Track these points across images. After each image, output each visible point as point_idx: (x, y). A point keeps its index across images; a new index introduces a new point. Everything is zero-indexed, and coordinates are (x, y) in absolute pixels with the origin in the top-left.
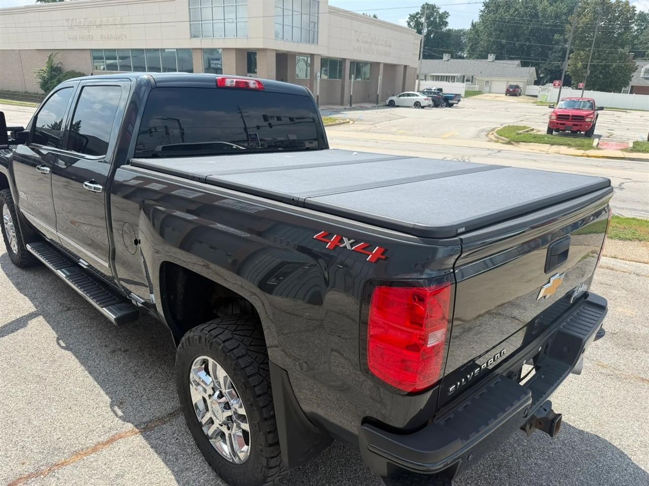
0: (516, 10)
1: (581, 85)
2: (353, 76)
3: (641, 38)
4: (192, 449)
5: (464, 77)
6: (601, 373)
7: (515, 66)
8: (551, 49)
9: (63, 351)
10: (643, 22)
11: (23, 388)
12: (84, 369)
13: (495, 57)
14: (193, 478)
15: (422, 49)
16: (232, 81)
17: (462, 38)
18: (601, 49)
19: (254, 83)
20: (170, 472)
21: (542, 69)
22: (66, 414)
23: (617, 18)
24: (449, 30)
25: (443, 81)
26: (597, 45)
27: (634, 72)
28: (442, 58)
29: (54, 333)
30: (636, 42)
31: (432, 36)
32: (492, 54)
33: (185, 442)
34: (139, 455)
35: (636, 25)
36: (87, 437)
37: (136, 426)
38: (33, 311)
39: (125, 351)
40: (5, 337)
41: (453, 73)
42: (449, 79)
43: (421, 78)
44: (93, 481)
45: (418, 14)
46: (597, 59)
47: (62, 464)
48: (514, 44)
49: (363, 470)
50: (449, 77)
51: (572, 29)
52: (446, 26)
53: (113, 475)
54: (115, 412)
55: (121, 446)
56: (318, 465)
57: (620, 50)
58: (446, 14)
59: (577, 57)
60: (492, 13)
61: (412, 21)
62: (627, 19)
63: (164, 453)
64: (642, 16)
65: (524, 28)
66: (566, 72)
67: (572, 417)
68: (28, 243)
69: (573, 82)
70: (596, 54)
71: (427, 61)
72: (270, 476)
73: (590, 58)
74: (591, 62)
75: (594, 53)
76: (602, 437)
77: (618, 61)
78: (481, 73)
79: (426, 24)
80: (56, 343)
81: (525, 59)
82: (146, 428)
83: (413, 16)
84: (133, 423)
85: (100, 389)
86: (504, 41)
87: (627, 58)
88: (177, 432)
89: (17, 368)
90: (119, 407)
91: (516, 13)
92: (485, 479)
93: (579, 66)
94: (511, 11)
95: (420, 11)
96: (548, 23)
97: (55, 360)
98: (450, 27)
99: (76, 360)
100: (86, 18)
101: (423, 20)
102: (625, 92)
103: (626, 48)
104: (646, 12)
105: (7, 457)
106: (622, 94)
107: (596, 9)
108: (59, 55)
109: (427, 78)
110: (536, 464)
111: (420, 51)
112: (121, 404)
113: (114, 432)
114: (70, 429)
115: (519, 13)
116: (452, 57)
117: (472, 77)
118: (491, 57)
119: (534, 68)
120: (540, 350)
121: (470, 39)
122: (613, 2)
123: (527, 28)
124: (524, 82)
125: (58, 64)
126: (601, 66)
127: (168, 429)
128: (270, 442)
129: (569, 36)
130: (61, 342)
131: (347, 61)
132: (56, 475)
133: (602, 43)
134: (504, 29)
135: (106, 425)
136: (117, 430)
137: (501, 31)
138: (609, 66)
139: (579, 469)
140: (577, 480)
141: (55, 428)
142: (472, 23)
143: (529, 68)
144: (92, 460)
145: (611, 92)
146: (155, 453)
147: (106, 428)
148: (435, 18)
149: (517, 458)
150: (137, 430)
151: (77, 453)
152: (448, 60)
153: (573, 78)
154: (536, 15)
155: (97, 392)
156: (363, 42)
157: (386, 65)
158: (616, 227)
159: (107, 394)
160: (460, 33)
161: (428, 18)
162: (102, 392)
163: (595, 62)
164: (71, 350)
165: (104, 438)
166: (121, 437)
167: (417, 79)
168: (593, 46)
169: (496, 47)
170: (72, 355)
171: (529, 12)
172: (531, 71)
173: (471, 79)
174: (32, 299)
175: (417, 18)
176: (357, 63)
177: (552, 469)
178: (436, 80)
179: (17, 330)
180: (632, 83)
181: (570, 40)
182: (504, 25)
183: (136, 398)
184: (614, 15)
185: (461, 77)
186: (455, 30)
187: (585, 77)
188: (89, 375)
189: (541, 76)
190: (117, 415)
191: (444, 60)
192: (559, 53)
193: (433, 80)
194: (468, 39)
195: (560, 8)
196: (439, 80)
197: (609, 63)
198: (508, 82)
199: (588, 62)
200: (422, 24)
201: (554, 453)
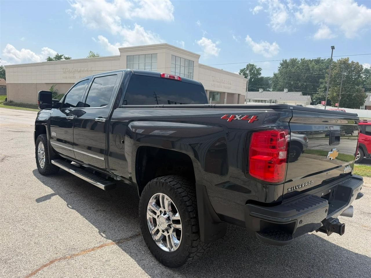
0: (298, 67)
1: (337, 104)
2: (211, 99)
3: (368, 81)
4: (144, 252)
5: (271, 100)
6: (364, 229)
7: (300, 95)
8: (318, 87)
9: (71, 209)
10: (367, 73)
11: (52, 223)
12: (83, 217)
13: (288, 90)
14: (146, 263)
15: (248, 86)
16: (167, 76)
17: (269, 81)
18: (346, 86)
19: (177, 77)
20: (134, 260)
21: (314, 97)
22: (76, 235)
23: (353, 71)
24: (262, 77)
25: (260, 102)
26: (344, 84)
27: (365, 98)
28: (258, 91)
29: (65, 202)
30: (365, 83)
31: (253, 80)
32: (286, 89)
33: (140, 249)
34: (117, 253)
35: (364, 75)
36: (88, 244)
37: (113, 241)
38: (53, 193)
39: (103, 211)
40: (40, 203)
41: (265, 98)
42: (263, 101)
43: (247, 101)
44: (94, 262)
45: (245, 69)
46: (345, 91)
47: (77, 255)
48: (298, 84)
49: (238, 264)
50: (263, 100)
51: (329, 76)
52: (260, 75)
53: (104, 260)
54: (101, 235)
55: (107, 249)
56: (213, 261)
57: (357, 87)
58: (260, 69)
59: (333, 90)
60: (285, 69)
61: (242, 73)
62: (359, 71)
63: (130, 253)
64: (367, 71)
65: (303, 76)
66: (328, 98)
67: (351, 247)
68: (52, 160)
69: (332, 103)
70: (343, 89)
71: (250, 92)
72: (192, 253)
73: (340, 91)
74: (341, 93)
75: (342, 89)
76: (369, 256)
77: (356, 93)
78: (281, 98)
79: (249, 74)
80: (67, 206)
81: (305, 91)
82: (119, 242)
83: (242, 70)
84: (112, 240)
85: (92, 225)
86: (292, 83)
87: (361, 91)
88: (135, 244)
89: (48, 215)
90: (103, 233)
91: (298, 68)
92: (305, 271)
93: (335, 95)
94: (295, 67)
95: (246, 68)
96: (315, 74)
97: (67, 213)
98: (262, 75)
99: (78, 213)
100: (73, 68)
101: (248, 72)
102: (363, 109)
103: (360, 86)
104: (369, 68)
105: (48, 251)
106: (360, 110)
107: (341, 66)
108: (57, 86)
109: (251, 101)
110: (332, 266)
111: (247, 87)
112: (104, 232)
113: (102, 243)
114: (79, 241)
115: (299, 68)
116: (264, 90)
117: (276, 100)
118: (286, 90)
119: (310, 96)
120: (330, 191)
121: (273, 81)
122: (350, 63)
123: (304, 76)
124: (304, 103)
125: (56, 90)
126: (347, 95)
127: (130, 243)
128: (194, 230)
129: (327, 79)
130: (69, 206)
131: (208, 91)
132: (74, 259)
133: (346, 83)
134: (292, 76)
135: (98, 240)
136: (104, 242)
137: (290, 77)
138: (351, 95)
139: (357, 269)
140: (357, 274)
141: (71, 240)
142: (274, 74)
143: (307, 96)
144: (92, 254)
145: (354, 109)
146: (125, 253)
147: (98, 241)
148: (254, 71)
149: (322, 263)
150: (114, 243)
151: (84, 251)
152: (262, 92)
153: (332, 101)
154: (309, 69)
155: (91, 227)
156: (216, 82)
157: (228, 94)
158: (365, 171)
159: (96, 227)
160: (268, 79)
161: (250, 71)
162: (94, 227)
163: (343, 93)
164: (75, 209)
165: (98, 245)
166: (106, 245)
167: (245, 101)
168: (341, 84)
169: (288, 85)
170: (76, 211)
171: (304, 68)
172: (308, 98)
173: (275, 101)
174: (52, 188)
175: (245, 71)
176: (213, 92)
177: (342, 268)
178: (256, 102)
179: (46, 200)
180: (365, 104)
181: (328, 81)
182: (292, 74)
183: (112, 230)
184: (351, 69)
185: (269, 100)
186: (265, 77)
187: (338, 100)
188: (86, 220)
189: (314, 101)
190: (103, 236)
191: (260, 92)
192: (323, 89)
193: (254, 102)
194: (272, 82)
195: (322, 66)
196: (257, 102)
197: (351, 94)
198: (296, 103)
199: (339, 93)
200: (247, 74)
201: (343, 262)
